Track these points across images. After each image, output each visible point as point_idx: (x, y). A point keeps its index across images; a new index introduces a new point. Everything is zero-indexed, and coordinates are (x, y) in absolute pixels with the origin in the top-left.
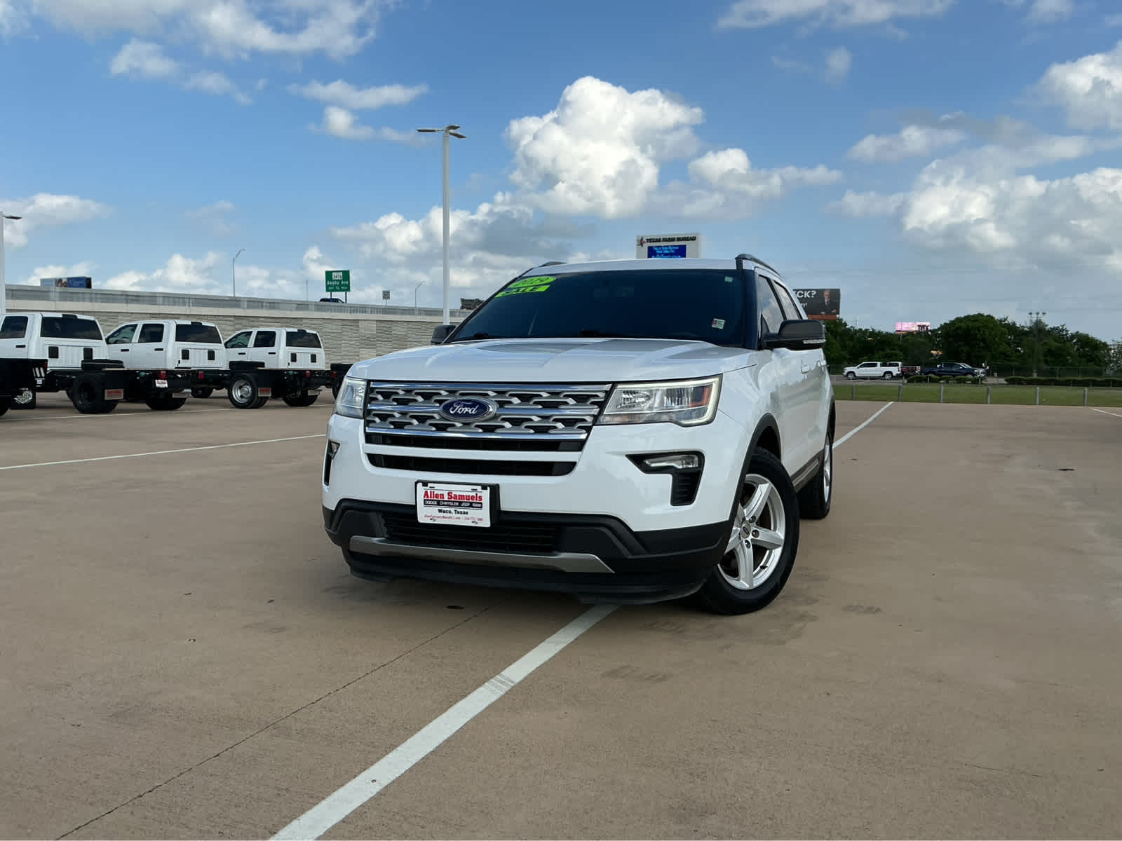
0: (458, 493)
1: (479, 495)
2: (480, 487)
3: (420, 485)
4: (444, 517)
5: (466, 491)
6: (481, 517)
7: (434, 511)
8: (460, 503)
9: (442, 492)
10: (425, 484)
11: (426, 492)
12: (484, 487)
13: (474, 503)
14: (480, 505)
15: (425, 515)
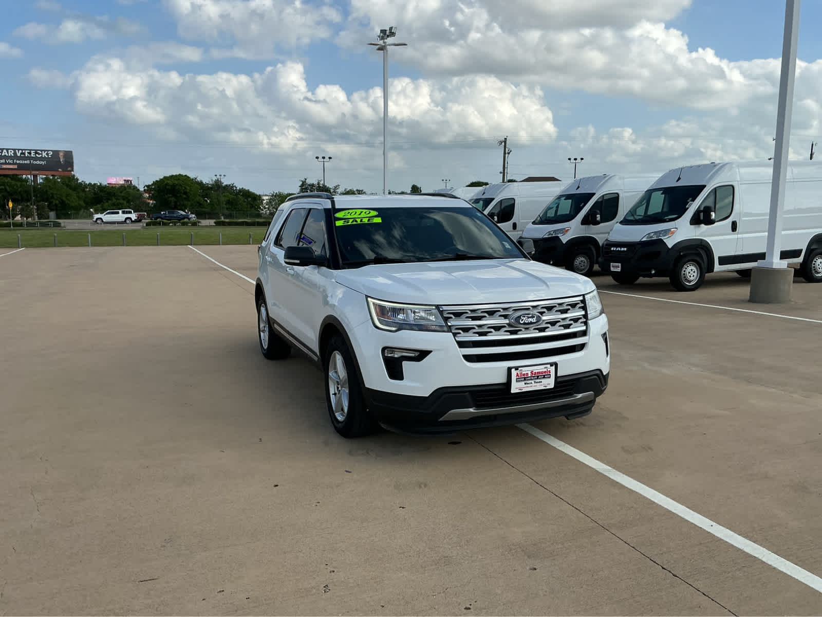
0: (536, 371)
1: (549, 370)
2: (549, 365)
3: (513, 370)
4: (527, 387)
5: (541, 369)
6: (550, 383)
7: (522, 384)
8: (538, 376)
9: (527, 372)
10: (517, 368)
11: (518, 374)
12: (551, 365)
13: (546, 375)
14: (549, 376)
15: (516, 387)
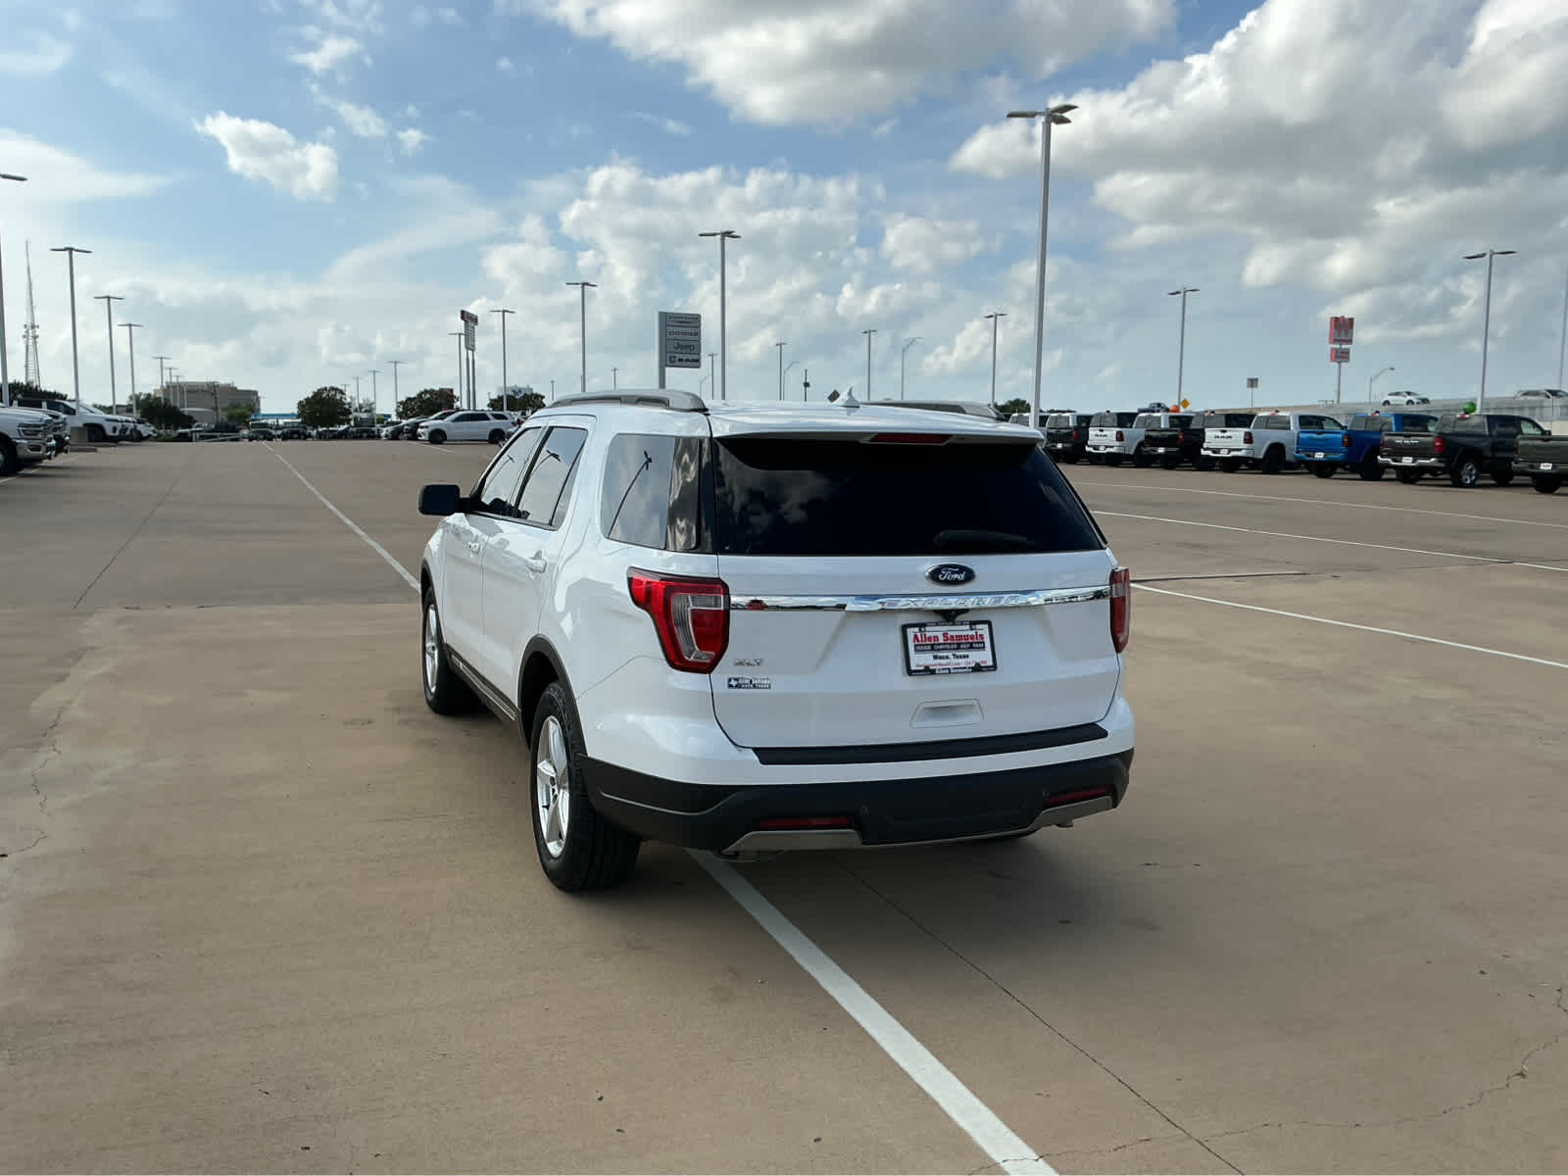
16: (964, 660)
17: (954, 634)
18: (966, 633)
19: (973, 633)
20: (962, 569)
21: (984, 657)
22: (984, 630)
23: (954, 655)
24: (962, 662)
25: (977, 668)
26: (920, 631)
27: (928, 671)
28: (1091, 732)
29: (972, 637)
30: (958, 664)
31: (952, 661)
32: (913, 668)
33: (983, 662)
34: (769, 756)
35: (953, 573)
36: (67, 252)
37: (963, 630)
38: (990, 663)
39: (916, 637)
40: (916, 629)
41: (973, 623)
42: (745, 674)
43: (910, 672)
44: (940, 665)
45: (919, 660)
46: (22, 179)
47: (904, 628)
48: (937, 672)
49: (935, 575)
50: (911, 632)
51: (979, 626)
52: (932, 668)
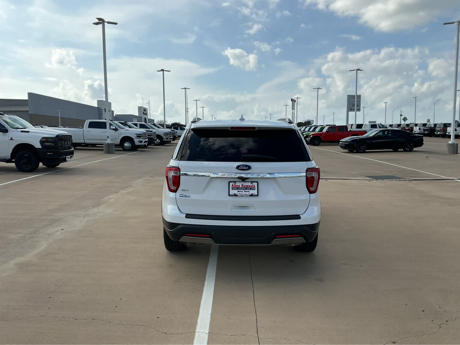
16: (249, 192)
17: (245, 185)
18: (249, 185)
19: (252, 185)
20: (246, 166)
21: (255, 192)
22: (255, 184)
23: (244, 191)
24: (247, 193)
25: (252, 195)
26: (234, 184)
27: (235, 195)
28: (297, 217)
29: (251, 186)
30: (246, 194)
31: (243, 193)
32: (230, 194)
33: (254, 194)
34: (188, 216)
35: (244, 167)
36: (184, 89)
37: (249, 184)
38: (256, 194)
39: (233, 185)
40: (233, 183)
41: (252, 182)
42: (184, 193)
43: (229, 195)
44: (239, 193)
45: (232, 192)
46: (169, 71)
47: (229, 182)
48: (238, 195)
49: (238, 167)
50: (231, 184)
51: (254, 183)
52: (236, 194)
